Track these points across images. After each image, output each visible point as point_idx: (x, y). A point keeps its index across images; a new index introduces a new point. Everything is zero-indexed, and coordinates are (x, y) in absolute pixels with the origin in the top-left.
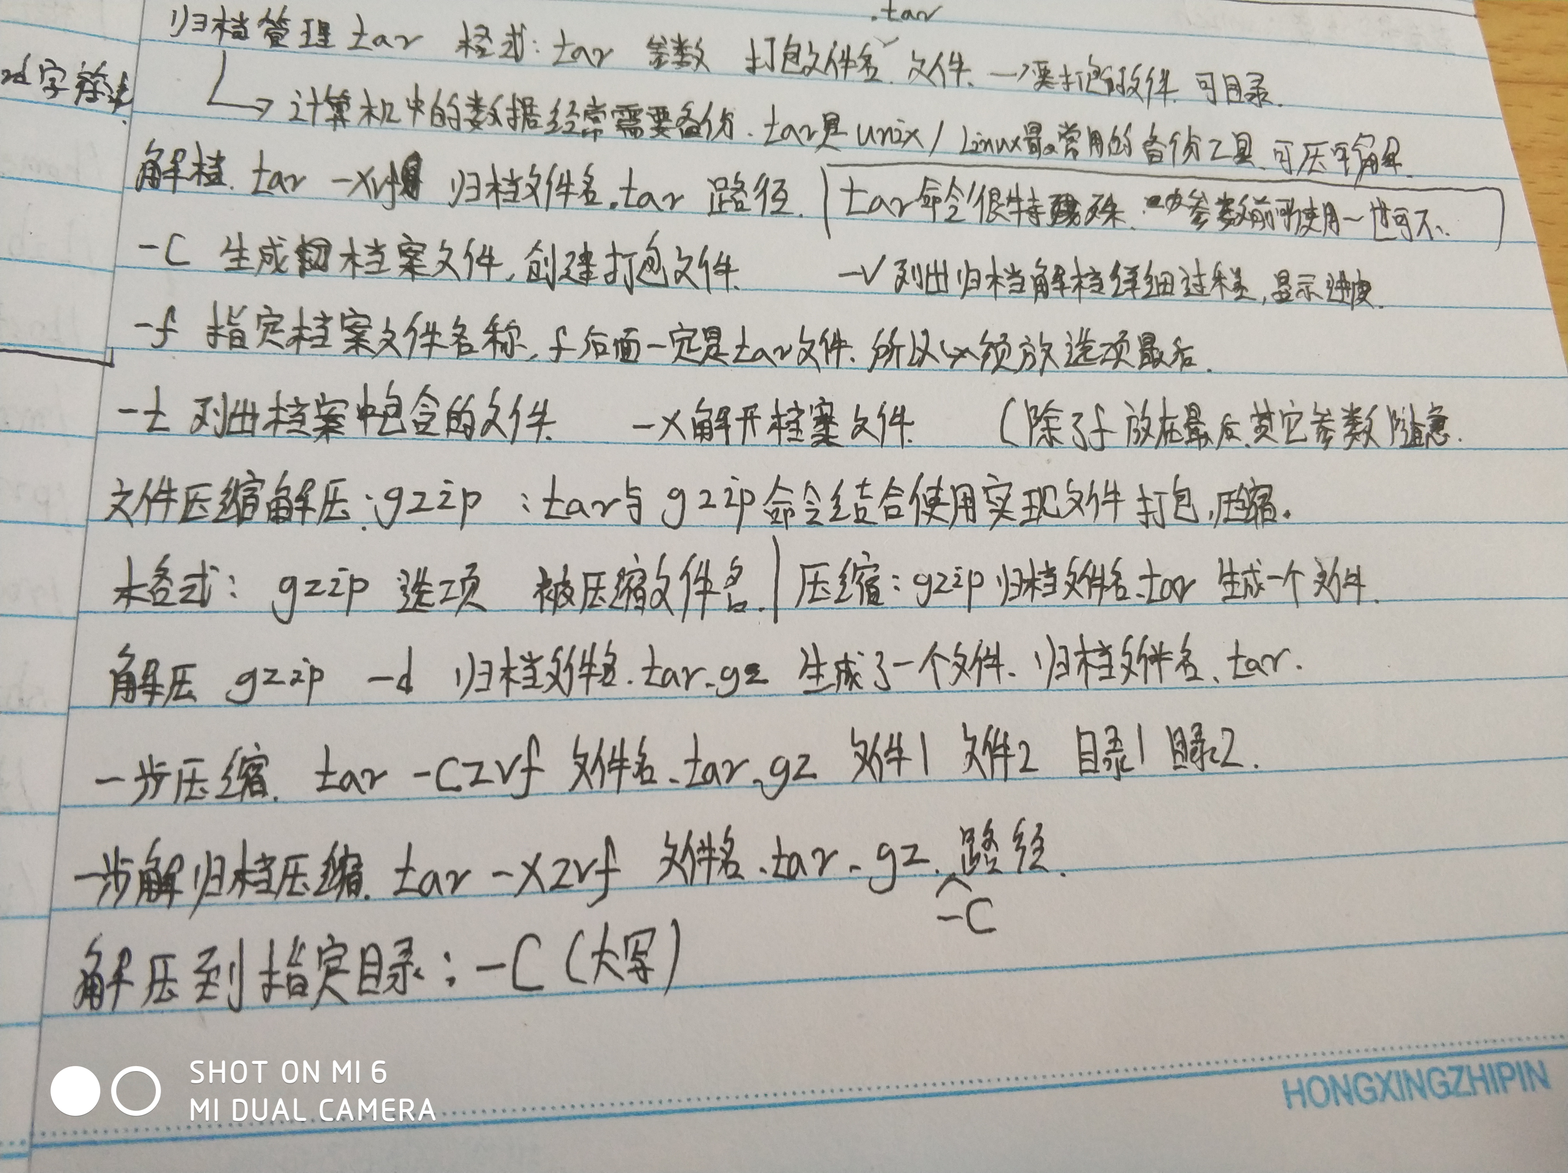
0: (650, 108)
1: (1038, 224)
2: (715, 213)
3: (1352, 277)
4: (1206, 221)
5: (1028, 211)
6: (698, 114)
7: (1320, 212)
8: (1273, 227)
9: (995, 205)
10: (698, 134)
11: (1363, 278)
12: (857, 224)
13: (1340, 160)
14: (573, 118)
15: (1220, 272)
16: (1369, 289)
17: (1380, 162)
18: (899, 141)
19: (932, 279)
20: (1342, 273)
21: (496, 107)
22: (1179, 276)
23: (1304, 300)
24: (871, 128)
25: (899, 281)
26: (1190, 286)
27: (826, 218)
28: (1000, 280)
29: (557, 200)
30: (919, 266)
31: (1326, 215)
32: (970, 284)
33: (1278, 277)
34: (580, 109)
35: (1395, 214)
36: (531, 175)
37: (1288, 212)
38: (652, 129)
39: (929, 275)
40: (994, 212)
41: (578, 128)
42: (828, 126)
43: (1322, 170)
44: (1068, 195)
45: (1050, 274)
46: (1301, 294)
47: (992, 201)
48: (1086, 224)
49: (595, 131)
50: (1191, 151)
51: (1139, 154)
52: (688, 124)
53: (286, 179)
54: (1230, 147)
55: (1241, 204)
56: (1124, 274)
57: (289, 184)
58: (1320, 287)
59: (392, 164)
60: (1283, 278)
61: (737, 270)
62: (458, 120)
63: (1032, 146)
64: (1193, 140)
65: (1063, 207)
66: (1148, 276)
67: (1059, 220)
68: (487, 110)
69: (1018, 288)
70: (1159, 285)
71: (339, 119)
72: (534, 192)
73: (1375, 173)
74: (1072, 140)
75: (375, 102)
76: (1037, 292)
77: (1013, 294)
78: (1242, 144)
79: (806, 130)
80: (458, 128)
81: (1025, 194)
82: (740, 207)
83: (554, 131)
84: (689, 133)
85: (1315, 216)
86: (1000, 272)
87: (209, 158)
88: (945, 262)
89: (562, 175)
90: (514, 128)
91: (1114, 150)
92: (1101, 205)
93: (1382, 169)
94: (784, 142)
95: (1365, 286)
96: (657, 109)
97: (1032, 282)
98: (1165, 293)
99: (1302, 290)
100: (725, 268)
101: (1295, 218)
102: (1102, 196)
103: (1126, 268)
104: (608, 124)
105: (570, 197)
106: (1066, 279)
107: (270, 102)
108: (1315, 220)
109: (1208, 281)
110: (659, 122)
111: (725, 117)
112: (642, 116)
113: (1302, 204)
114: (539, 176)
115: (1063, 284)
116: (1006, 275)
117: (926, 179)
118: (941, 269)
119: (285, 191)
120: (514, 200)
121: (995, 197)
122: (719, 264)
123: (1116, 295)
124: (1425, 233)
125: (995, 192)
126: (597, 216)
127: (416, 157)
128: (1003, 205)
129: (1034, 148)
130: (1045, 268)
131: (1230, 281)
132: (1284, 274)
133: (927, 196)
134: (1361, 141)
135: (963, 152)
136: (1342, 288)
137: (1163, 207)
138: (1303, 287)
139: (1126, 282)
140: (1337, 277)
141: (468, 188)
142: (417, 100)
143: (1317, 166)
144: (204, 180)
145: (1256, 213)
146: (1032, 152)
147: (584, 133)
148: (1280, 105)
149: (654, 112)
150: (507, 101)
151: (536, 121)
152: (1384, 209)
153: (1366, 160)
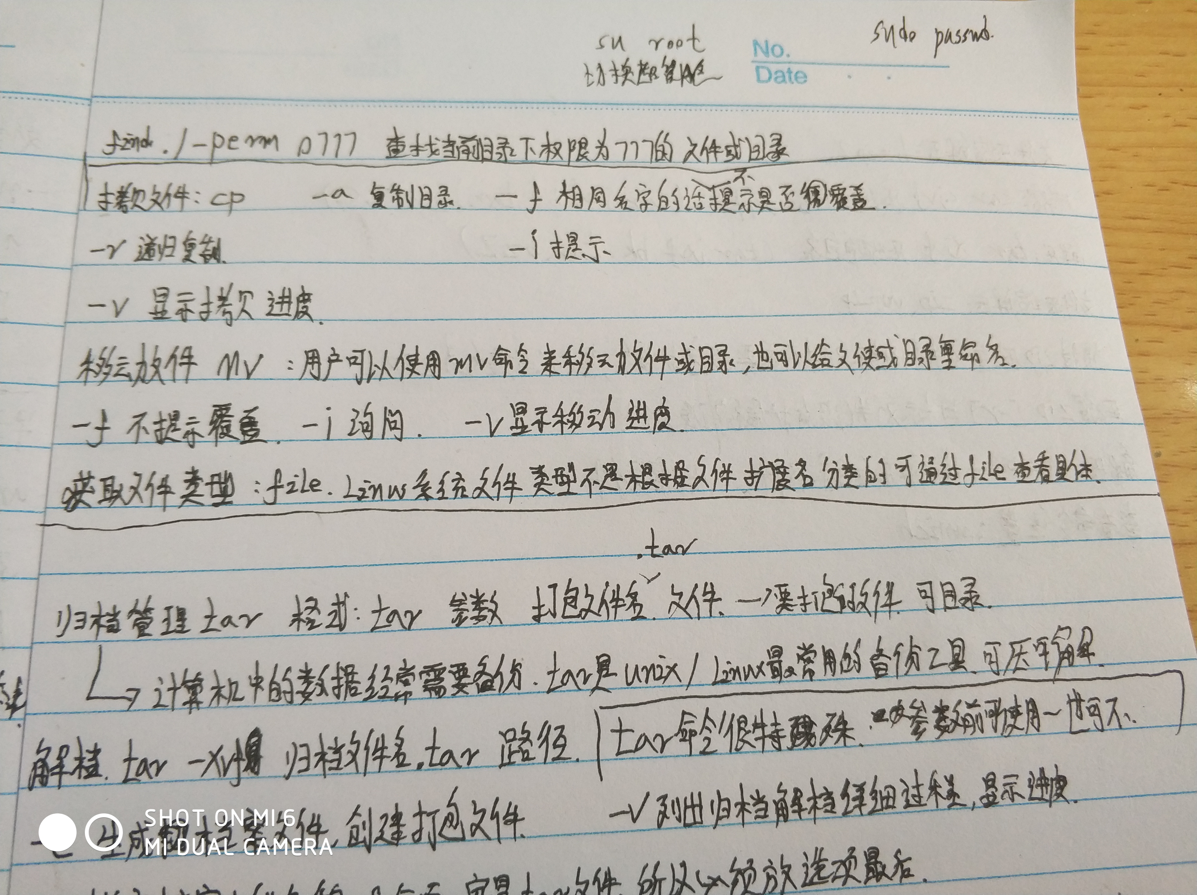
0: (452, 666)
1: (779, 749)
2: (505, 765)
3: (1050, 774)
4: (925, 730)
5: (771, 736)
6: (491, 669)
7: (1023, 709)
8: (982, 731)
9: (742, 733)
10: (491, 688)
11: (1060, 774)
12: (626, 764)
13: (1040, 655)
14: (387, 683)
15: (935, 781)
16: (1066, 783)
17: (1076, 653)
18: (660, 678)
19: (689, 811)
20: (1042, 770)
21: (323, 677)
22: (900, 788)
23: (1008, 801)
24: (637, 666)
25: (661, 816)
26: (910, 798)
27: (598, 760)
28: (747, 807)
29: (373, 765)
30: (677, 799)
31: (1028, 711)
32: (722, 814)
33: (986, 781)
34: (393, 674)
35: (1088, 705)
36: (352, 742)
37: (995, 713)
38: (453, 686)
39: (686, 807)
40: (742, 740)
41: (391, 693)
42: (600, 671)
43: (1025, 666)
44: (805, 716)
45: (789, 799)
46: (1006, 795)
47: (740, 729)
48: (821, 744)
49: (406, 694)
50: (913, 662)
51: (868, 670)
52: (484, 678)
53: (151, 764)
54: (946, 655)
55: (955, 711)
56: (853, 792)
57: (153, 770)
58: (1022, 788)
59: (238, 741)
60: (990, 781)
61: (523, 819)
62: (291, 692)
63: (774, 670)
64: (915, 650)
65: (801, 729)
66: (874, 792)
67: (798, 742)
68: (315, 681)
69: (762, 813)
70: (882, 799)
71: (193, 702)
72: (354, 759)
73: (1071, 665)
74: (809, 661)
75: (223, 682)
76: (779, 816)
77: (759, 820)
78: (957, 650)
79: (582, 673)
80: (291, 702)
81: (768, 720)
82: (526, 758)
83: (371, 697)
84: (484, 688)
85: (1019, 714)
86: (747, 799)
87: (88, 751)
88: (700, 794)
89: (378, 740)
90: (338, 696)
91: (845, 668)
92: (833, 724)
93: (1078, 660)
94: (564, 688)
95: (1062, 781)
96: (457, 665)
97: (774, 806)
98: (888, 807)
99: (1006, 791)
100: (513, 817)
101: (1001, 718)
102: (834, 715)
103: (855, 786)
104: (416, 686)
105: (385, 760)
106: (804, 802)
107: (138, 691)
108: (1019, 718)
109: (925, 791)
110: (459, 679)
111: (515, 668)
112: (445, 675)
113: (1008, 703)
114: (358, 742)
115: (800, 806)
116: (752, 802)
117: (684, 713)
118: (696, 801)
119: (151, 777)
120: (337, 768)
121: (742, 725)
122: (508, 814)
123: (846, 813)
124: (1115, 724)
125: (743, 719)
126: (408, 776)
127: (256, 733)
128: (750, 731)
129: (776, 673)
130: (785, 792)
131: (944, 790)
132: (991, 777)
133: (685, 730)
134: (1060, 634)
135: (715, 683)
136: (1041, 786)
137: (887, 720)
138: (1008, 788)
139: (854, 799)
140: (1037, 775)
141: (301, 759)
142: (257, 678)
143: (1022, 664)
144: (84, 773)
145: (968, 718)
146: (774, 677)
147: (397, 697)
148: (990, 607)
149: (455, 669)
150: (332, 672)
151: (356, 688)
152: (1079, 700)
153: (1064, 653)
